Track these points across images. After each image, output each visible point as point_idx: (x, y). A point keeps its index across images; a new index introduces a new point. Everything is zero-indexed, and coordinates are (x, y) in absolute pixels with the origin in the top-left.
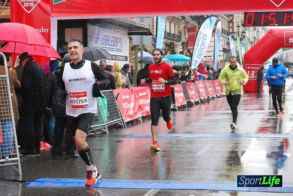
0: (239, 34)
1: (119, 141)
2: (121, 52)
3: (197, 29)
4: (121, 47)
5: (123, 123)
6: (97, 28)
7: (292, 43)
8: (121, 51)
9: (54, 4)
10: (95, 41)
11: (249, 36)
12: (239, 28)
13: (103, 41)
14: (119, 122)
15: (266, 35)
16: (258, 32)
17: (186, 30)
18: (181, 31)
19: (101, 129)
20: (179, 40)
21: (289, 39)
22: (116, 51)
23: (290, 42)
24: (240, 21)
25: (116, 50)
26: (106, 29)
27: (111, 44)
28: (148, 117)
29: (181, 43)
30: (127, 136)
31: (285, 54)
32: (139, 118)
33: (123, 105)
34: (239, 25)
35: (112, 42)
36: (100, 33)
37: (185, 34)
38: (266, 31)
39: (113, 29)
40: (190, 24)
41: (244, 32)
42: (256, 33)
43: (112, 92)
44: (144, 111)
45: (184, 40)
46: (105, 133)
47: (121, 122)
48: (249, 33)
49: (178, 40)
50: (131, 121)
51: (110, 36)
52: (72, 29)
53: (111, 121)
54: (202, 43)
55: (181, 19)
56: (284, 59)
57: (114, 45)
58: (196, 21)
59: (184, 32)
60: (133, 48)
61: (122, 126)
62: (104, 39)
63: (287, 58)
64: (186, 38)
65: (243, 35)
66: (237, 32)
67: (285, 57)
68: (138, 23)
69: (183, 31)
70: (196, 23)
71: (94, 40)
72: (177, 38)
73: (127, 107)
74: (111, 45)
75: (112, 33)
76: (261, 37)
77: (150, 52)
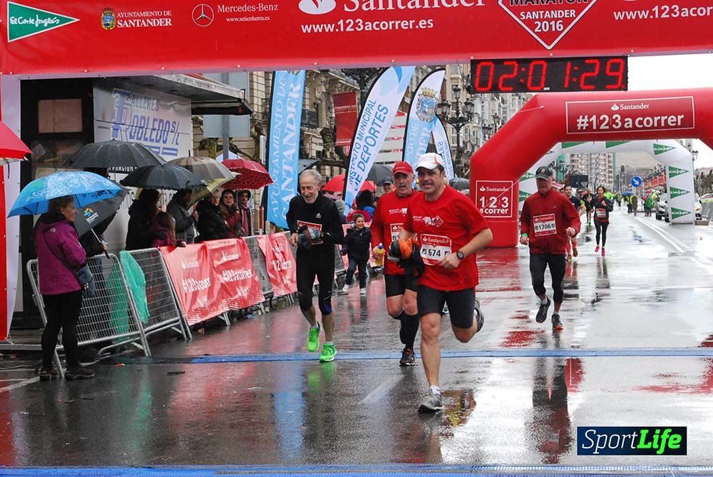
0: (458, 108)
1: (177, 373)
2: (176, 155)
3: (358, 96)
4: (177, 144)
5: (185, 327)
6: (116, 98)
7: (584, 128)
8: (176, 152)
9: (9, 41)
10: (112, 129)
11: (482, 113)
12: (458, 93)
13: (132, 130)
14: (176, 326)
15: (522, 109)
16: (503, 101)
17: (332, 99)
18: (320, 102)
19: (129, 343)
20: (314, 124)
21: (578, 121)
22: (163, 153)
23: (579, 126)
24: (460, 77)
25: (164, 151)
26: (139, 100)
27: (152, 138)
28: (243, 310)
29: (319, 130)
30: (195, 361)
31: (568, 155)
32: (222, 315)
33: (184, 284)
34: (457, 86)
35: (155, 133)
36: (124, 110)
37: (329, 108)
38: (524, 99)
39: (155, 101)
40: (339, 85)
41: (470, 103)
42: (500, 106)
43: (156, 254)
44: (234, 298)
45: (325, 123)
46: (141, 353)
47: (178, 327)
48: (483, 106)
49: (311, 123)
50: (204, 322)
51: (149, 118)
52: (57, 101)
53: (155, 323)
54: (370, 132)
55: (318, 74)
56: (565, 167)
57: (158, 138)
58: (354, 79)
59: (326, 104)
60: (204, 146)
61: (182, 335)
62: (135, 125)
63: (573, 164)
64: (331, 118)
65: (469, 110)
66: (453, 103)
67: (567, 161)
68: (215, 86)
69: (324, 103)
70: (356, 81)
71: (109, 129)
72: (310, 119)
73: (193, 290)
74: (152, 140)
75: (152, 110)
76: (510, 116)
77: (244, 154)
